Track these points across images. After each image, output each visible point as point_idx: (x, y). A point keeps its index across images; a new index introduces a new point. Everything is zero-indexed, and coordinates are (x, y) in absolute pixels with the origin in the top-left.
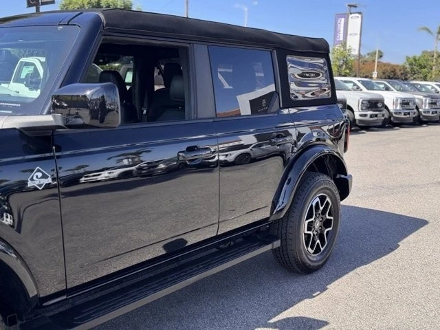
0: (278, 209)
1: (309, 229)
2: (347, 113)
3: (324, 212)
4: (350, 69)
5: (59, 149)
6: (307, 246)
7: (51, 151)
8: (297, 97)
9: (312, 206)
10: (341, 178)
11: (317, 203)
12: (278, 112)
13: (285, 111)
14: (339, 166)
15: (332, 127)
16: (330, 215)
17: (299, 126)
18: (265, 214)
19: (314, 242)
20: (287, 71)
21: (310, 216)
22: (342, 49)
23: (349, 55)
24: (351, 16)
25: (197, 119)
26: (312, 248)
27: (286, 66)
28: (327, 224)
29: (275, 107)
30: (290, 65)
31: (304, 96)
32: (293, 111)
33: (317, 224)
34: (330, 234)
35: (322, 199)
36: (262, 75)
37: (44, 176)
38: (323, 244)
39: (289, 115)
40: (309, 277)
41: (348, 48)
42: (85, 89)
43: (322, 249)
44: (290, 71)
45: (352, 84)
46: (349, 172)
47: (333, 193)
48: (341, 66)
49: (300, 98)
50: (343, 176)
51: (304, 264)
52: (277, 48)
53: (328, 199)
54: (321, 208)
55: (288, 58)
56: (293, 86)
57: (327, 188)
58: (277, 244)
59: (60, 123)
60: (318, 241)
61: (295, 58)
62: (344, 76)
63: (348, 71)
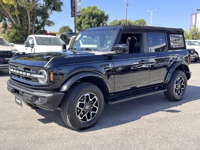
0: (166, 80)
1: (176, 87)
2: (195, 54)
3: (181, 83)
4: (198, 37)
5: (114, 59)
6: (176, 92)
7: (112, 59)
8: (173, 47)
9: (177, 80)
10: (187, 73)
11: (179, 80)
12: (167, 51)
13: (169, 51)
14: (187, 69)
15: (185, 57)
16: (183, 84)
17: (173, 55)
18: (162, 81)
19: (178, 92)
20: (170, 39)
21: (177, 83)
22: (194, 28)
23: (197, 31)
24: (198, 14)
25: (144, 53)
26: (177, 93)
27: (169, 37)
28: (182, 86)
29: (166, 50)
30: (170, 37)
31: (175, 47)
32: (171, 51)
33: (179, 86)
34: (183, 90)
35: (181, 78)
36: (162, 40)
37: (111, 65)
38: (181, 93)
39: (170, 52)
40: (176, 102)
41: (197, 27)
42: (119, 45)
43: (181, 94)
44: (171, 39)
45: (198, 43)
46: (190, 71)
47: (185, 77)
48: (193, 35)
49: (174, 47)
50: (188, 72)
51: (175, 98)
52: (166, 32)
53: (183, 79)
54: (180, 81)
55: (170, 35)
56: (172, 44)
57: (182, 75)
58: (166, 90)
59: (115, 53)
60: (179, 92)
61: (172, 35)
62: (195, 39)
63: (197, 37)
